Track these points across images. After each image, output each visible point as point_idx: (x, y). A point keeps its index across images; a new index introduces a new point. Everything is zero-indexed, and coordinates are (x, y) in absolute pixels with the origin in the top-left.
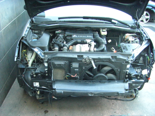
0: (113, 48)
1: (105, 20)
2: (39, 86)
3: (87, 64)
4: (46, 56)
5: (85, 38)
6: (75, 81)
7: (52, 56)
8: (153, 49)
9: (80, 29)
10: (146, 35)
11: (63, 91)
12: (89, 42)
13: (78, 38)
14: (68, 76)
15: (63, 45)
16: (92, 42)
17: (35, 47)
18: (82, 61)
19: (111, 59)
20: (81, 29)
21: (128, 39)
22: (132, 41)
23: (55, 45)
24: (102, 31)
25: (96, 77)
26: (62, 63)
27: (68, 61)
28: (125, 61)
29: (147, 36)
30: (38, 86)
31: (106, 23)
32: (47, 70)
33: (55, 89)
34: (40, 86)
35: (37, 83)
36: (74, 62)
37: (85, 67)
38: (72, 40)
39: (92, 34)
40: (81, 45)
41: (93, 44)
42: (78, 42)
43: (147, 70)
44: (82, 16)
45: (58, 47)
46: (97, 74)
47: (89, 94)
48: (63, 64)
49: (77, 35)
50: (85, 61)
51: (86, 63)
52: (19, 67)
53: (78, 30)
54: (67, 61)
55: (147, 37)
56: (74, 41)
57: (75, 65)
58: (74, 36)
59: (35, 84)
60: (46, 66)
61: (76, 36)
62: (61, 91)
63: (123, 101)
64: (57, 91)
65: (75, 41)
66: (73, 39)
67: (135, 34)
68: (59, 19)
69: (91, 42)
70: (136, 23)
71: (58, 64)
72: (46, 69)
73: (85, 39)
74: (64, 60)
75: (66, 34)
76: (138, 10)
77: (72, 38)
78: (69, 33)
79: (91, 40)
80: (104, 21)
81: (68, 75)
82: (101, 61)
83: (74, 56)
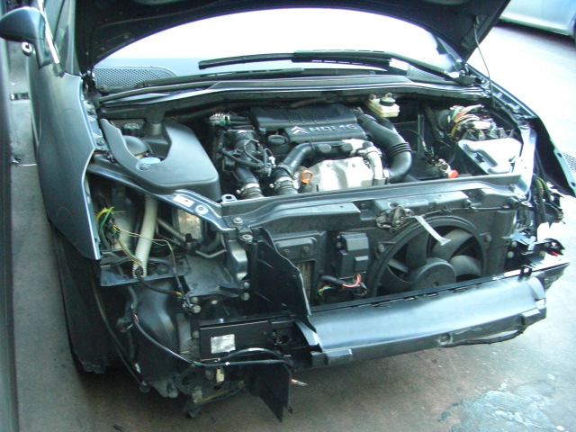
0: (444, 163)
1: (364, 62)
2: (234, 349)
3: (394, 231)
4: (239, 220)
5: (338, 136)
6: (373, 304)
7: (263, 219)
8: (556, 152)
9: (302, 103)
10: (516, 104)
11: (353, 350)
12: (358, 150)
13: (314, 138)
14: (326, 288)
15: (270, 169)
16: (369, 149)
17: (170, 191)
18: (374, 223)
19: (469, 201)
20: (310, 101)
21: (471, 126)
22: (486, 131)
23: (241, 172)
24: (382, 103)
25: (424, 273)
26: (306, 240)
27: (323, 230)
28: (509, 204)
29: (521, 109)
30: (229, 351)
31: (378, 72)
32: (244, 279)
33: (317, 348)
34: (237, 349)
35: (225, 337)
36: (347, 229)
37: (386, 245)
38: (297, 147)
39: (352, 117)
40: (337, 162)
41: (375, 154)
42: (324, 151)
43: (547, 223)
44: (292, 51)
45: (255, 180)
46: (425, 264)
47: (439, 341)
48: (310, 242)
49: (301, 124)
50: (385, 221)
51: (387, 229)
52: (103, 285)
53: (294, 105)
54: (320, 231)
55: (522, 112)
56: (304, 150)
57: (356, 241)
58: (296, 131)
59: (218, 343)
60: (243, 264)
61: (303, 131)
62: (344, 349)
63: (490, 343)
64: (327, 352)
65: (308, 148)
66: (295, 144)
67: (479, 106)
68: (202, 67)
69: (365, 146)
70: (463, 64)
71: (290, 248)
72: (241, 275)
73: (340, 139)
74: (311, 229)
75: (261, 125)
76: (480, 19)
77: (293, 139)
78: (271, 120)
79: (363, 141)
80: (364, 65)
81: (327, 283)
82: (438, 214)
83: (345, 205)
